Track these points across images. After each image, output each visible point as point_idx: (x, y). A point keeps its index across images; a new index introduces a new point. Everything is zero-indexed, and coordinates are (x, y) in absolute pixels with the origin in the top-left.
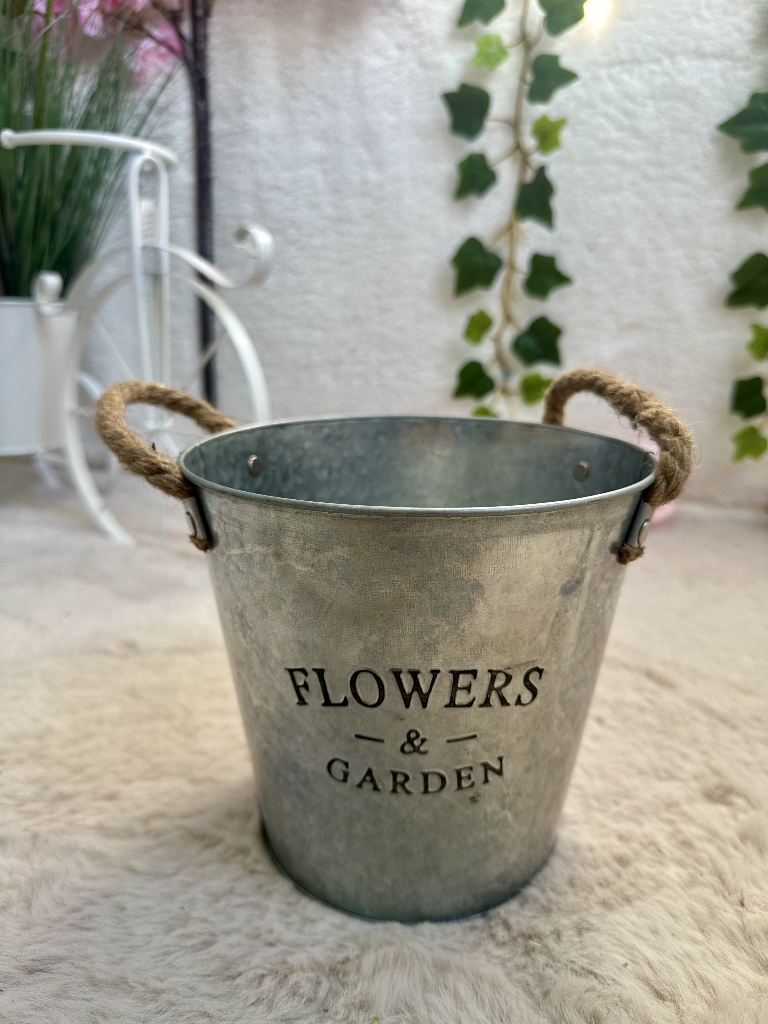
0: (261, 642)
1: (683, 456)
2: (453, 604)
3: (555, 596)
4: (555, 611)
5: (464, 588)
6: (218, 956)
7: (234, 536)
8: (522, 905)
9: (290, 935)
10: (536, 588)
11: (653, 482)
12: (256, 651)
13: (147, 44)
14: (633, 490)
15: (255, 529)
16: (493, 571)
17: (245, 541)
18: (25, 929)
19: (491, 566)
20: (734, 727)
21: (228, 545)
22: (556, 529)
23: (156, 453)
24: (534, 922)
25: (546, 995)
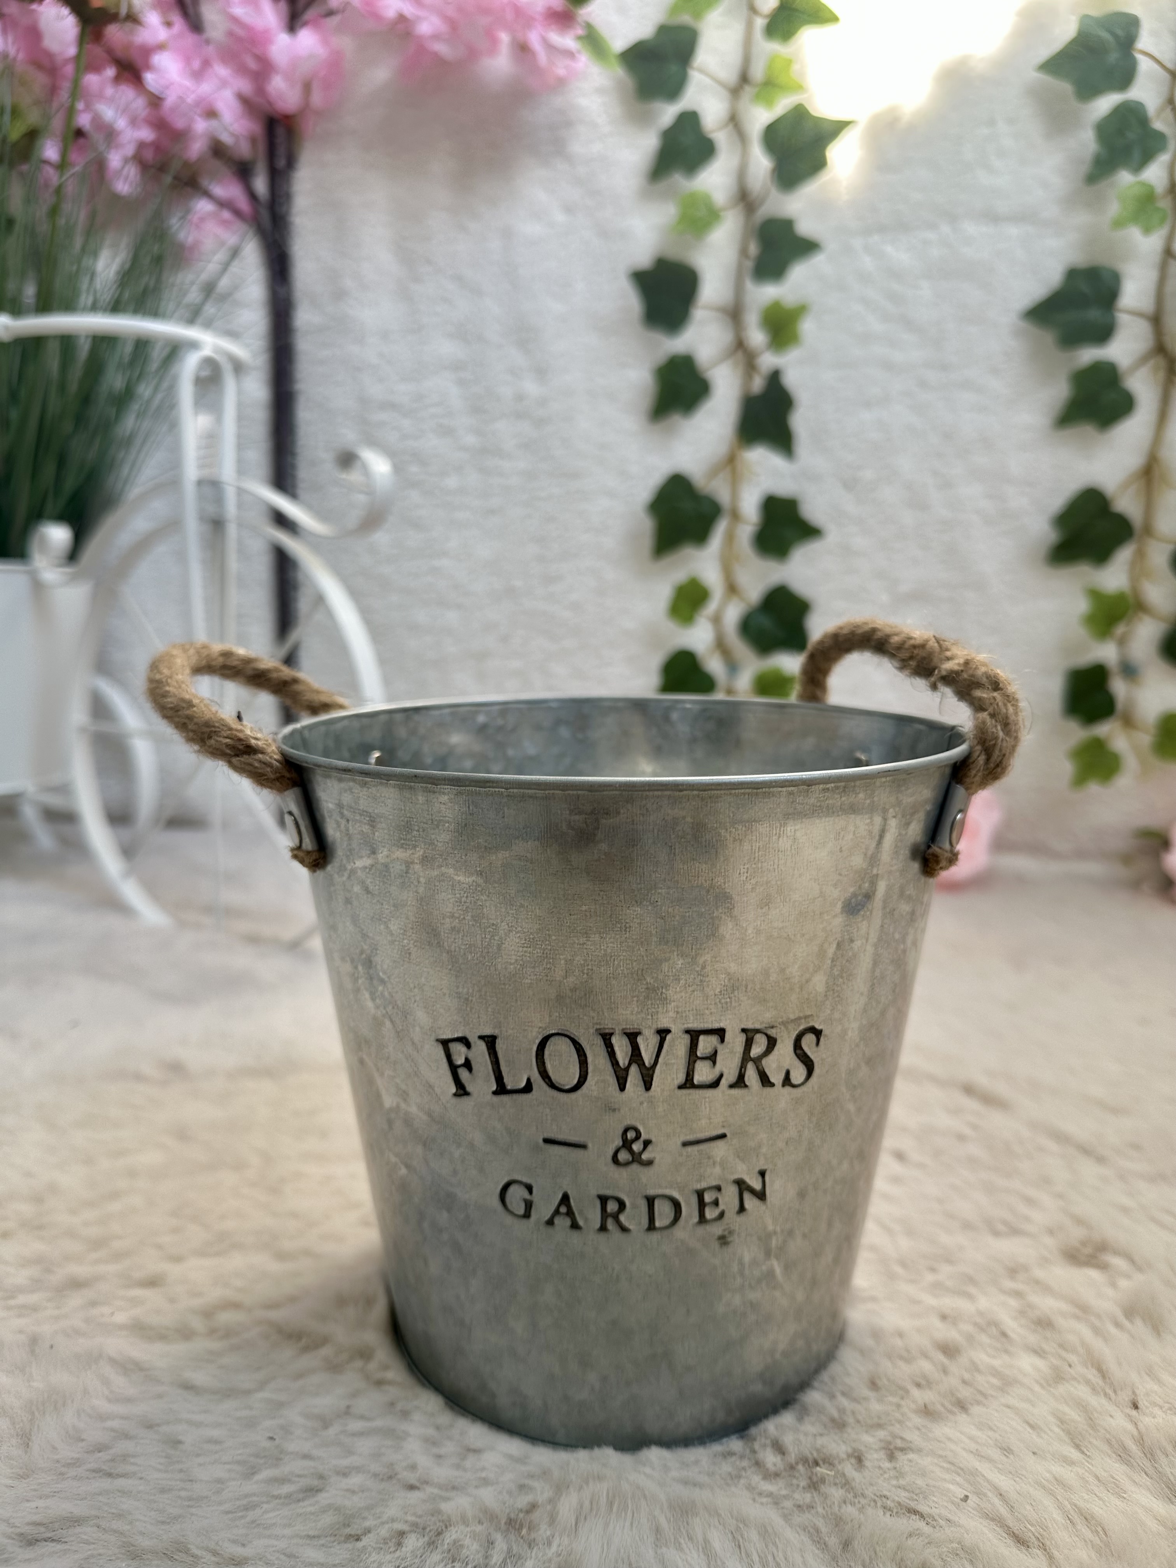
0: (399, 1002)
1: (1007, 718)
2: (688, 925)
3: (835, 916)
4: (836, 938)
5: (704, 901)
6: (330, 1507)
7: (361, 839)
8: (800, 1419)
9: (442, 1473)
10: (808, 902)
11: (966, 754)
12: (390, 1017)
13: (203, 206)
14: (940, 761)
15: (393, 824)
16: (746, 874)
17: (378, 843)
18: (22, 1477)
19: (742, 867)
20: (1101, 1160)
21: (352, 854)
22: (833, 813)
23: (242, 725)
24: (820, 1441)
25: (846, 1544)
